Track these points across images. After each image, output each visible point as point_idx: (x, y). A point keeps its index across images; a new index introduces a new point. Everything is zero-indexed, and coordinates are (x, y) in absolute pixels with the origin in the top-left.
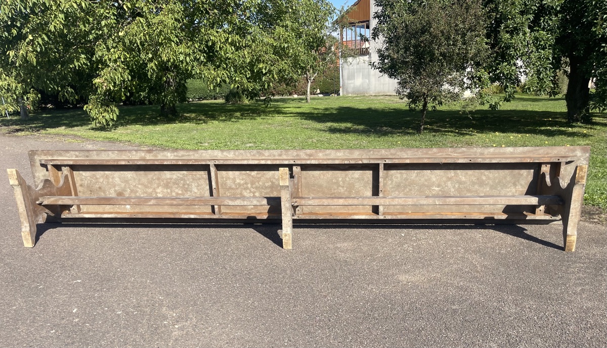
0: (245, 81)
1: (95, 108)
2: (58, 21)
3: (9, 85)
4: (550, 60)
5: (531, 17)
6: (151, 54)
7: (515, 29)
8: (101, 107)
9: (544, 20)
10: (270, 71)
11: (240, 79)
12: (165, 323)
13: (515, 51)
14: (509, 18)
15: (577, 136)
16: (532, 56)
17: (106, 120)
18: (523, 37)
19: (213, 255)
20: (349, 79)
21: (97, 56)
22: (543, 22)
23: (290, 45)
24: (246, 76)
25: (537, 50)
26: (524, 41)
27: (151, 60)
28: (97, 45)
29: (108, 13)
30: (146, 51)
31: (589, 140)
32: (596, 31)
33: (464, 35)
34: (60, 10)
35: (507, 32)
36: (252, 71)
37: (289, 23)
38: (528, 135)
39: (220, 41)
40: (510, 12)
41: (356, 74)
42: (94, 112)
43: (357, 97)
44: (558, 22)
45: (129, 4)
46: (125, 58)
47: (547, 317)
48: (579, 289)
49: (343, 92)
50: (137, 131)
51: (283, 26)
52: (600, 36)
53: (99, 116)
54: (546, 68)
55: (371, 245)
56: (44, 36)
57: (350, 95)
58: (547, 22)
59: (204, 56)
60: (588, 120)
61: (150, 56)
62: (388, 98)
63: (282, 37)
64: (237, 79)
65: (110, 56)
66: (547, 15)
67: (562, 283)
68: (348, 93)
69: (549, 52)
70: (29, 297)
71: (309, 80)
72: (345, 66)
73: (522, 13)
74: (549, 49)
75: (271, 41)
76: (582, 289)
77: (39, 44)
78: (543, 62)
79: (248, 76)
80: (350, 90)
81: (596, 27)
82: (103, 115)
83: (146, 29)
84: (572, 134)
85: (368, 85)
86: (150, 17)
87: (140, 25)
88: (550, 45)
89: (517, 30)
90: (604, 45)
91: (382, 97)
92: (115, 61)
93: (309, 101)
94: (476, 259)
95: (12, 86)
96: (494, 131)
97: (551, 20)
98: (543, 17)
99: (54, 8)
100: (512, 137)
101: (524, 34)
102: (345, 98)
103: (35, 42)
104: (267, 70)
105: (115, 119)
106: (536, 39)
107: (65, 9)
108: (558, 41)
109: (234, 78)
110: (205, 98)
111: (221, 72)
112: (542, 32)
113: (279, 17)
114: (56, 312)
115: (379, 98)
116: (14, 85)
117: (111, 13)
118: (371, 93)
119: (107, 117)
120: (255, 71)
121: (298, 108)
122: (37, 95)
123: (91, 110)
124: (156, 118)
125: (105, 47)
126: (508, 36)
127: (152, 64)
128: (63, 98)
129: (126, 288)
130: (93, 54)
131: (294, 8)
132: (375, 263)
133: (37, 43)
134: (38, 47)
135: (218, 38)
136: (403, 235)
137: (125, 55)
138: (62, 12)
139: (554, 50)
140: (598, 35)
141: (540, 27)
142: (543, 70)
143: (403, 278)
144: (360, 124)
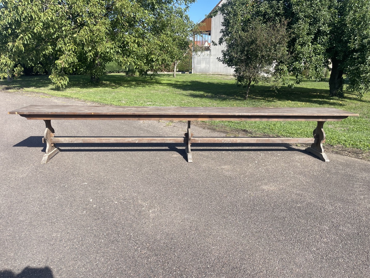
0: (143, 64)
1: (55, 77)
2: (39, 27)
3: (6, 62)
4: (323, 61)
5: (313, 36)
6: (91, 47)
7: (304, 43)
8: (59, 77)
9: (320, 39)
10: (157, 60)
11: (140, 64)
12: (143, 209)
13: (303, 55)
14: (300, 37)
15: (337, 105)
16: (313, 58)
17: (62, 84)
18: (308, 48)
19: (155, 170)
20: (197, 64)
21: (58, 47)
22: (319, 40)
23: (169, 45)
24: (143, 62)
25: (315, 55)
26: (308, 50)
27: (90, 51)
28: (58, 41)
29: (66, 23)
30: (88, 46)
31: (344, 108)
32: (350, 46)
33: (275, 46)
34: (40, 21)
35: (300, 45)
36: (147, 59)
37: (169, 33)
38: (308, 103)
39: (131, 41)
40: (301, 34)
41: (202, 61)
42: (55, 79)
43: (202, 75)
44: (328, 39)
45: (80, 19)
46: (75, 49)
47: (350, 213)
48: (362, 197)
49: (194, 71)
50: (79, 92)
51: (165, 34)
52: (352, 49)
53: (58, 82)
54: (320, 66)
55: (241, 168)
56: (29, 35)
57: (198, 73)
58: (321, 40)
59: (120, 50)
60: (341, 96)
61: (90, 48)
62: (220, 76)
63: (165, 40)
64: (138, 63)
65: (66, 48)
66: (321, 36)
67: (353, 194)
68: (196, 72)
69: (322, 57)
70: (62, 192)
71: (176, 64)
72: (196, 56)
73: (308, 34)
74: (322, 55)
75: (159, 42)
76: (364, 197)
77: (26, 39)
78: (318, 62)
79: (144, 62)
80: (198, 70)
81: (350, 44)
82: (60, 81)
83: (89, 33)
84: (333, 104)
85: (209, 68)
86: (91, 26)
87: (86, 31)
88: (322, 53)
89: (305, 43)
90: (355, 54)
91: (217, 76)
92: (69, 51)
93: (175, 76)
94: (302, 178)
95: (8, 63)
96: (288, 100)
97: (324, 38)
98: (319, 37)
99: (37, 19)
100: (299, 104)
101: (309, 46)
102: (195, 75)
103: (24, 38)
104: (156, 59)
105: (66, 84)
106: (315, 49)
107: (43, 20)
108: (327, 51)
109: (136, 63)
110: (113, 72)
111: (130, 59)
112: (318, 45)
113: (163, 29)
114: (81, 201)
115: (215, 76)
116: (9, 62)
117: (68, 23)
118: (210, 73)
119: (62, 83)
120: (149, 59)
121: (169, 80)
122: (21, 68)
123: (53, 78)
124: (87, 84)
125: (63, 42)
126: (299, 47)
127: (91, 54)
128: (36, 71)
129: (114, 188)
130: (56, 46)
131: (172, 24)
132: (247, 178)
133: (25, 39)
134: (26, 41)
135: (130, 40)
136: (256, 162)
137: (75, 47)
138: (42, 22)
139: (325, 55)
140: (351, 48)
141: (317, 42)
142: (318, 67)
143: (265, 187)
144: (209, 92)
